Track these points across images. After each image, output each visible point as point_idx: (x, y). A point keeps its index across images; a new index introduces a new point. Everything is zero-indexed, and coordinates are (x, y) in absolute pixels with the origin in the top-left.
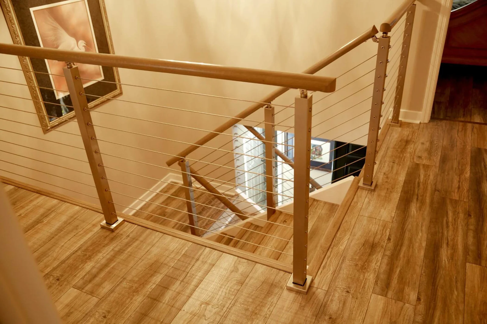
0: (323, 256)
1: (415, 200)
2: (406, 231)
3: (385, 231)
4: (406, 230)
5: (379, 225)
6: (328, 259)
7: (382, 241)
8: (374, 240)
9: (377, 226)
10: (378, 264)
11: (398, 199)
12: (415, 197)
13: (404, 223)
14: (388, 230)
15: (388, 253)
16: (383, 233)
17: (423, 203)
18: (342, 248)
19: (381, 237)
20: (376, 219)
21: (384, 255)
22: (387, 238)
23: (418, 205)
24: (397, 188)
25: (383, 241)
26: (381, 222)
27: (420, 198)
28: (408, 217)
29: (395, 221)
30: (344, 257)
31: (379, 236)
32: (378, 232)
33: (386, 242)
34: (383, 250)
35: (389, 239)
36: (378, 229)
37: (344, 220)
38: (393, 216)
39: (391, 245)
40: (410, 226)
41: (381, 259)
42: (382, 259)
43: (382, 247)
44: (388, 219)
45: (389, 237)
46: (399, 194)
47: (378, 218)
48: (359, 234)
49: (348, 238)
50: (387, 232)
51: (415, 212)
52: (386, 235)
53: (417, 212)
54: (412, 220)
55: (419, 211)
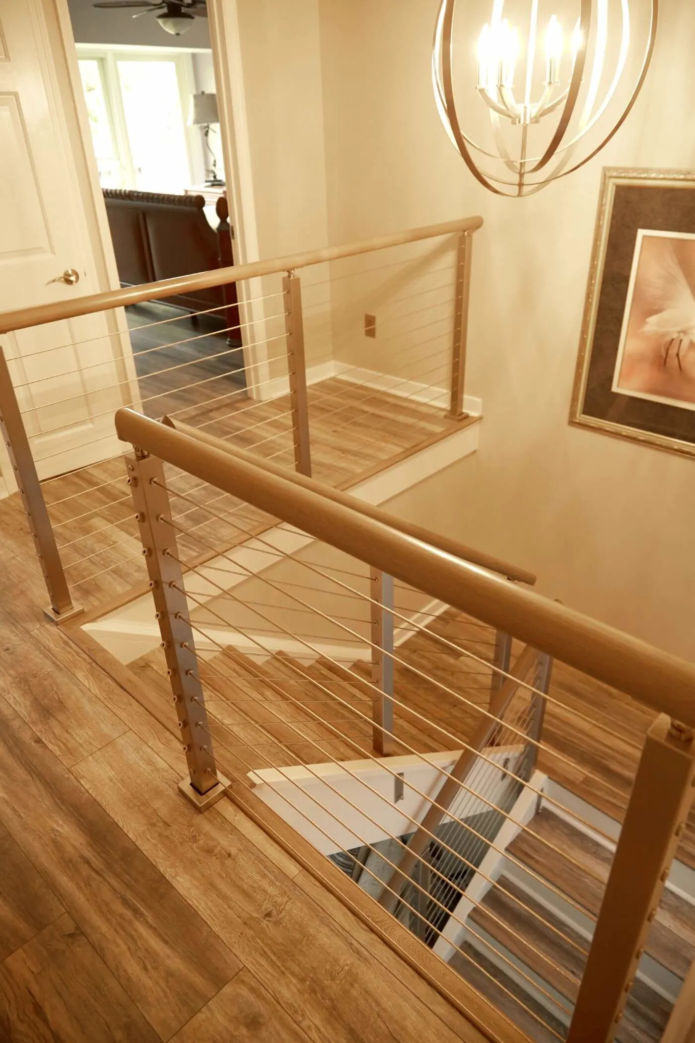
0: (84, 647)
1: (88, 853)
2: (31, 779)
3: (59, 747)
4: (32, 778)
5: (81, 745)
6: (75, 651)
7: (46, 730)
8: (57, 719)
9: (81, 742)
10: (11, 702)
11: (120, 824)
12: (97, 863)
13: (50, 787)
14: (58, 753)
15: (16, 724)
16: (59, 740)
17: (68, 864)
18: (80, 675)
19: (54, 733)
20: (99, 749)
21: (17, 715)
22: (43, 740)
23: (69, 849)
24: (156, 845)
25: (43, 730)
26: (85, 754)
27: (85, 870)
28: (56, 803)
29: (66, 776)
30: (61, 669)
31: (57, 730)
32: (67, 735)
33: (39, 734)
34: (27, 720)
35: (38, 741)
36: (74, 739)
37: (134, 702)
38: (82, 782)
39: (26, 736)
40: (34, 790)
41: (16, 709)
42: (14, 709)
43: (34, 723)
44: (81, 768)
45: (43, 743)
46: (131, 836)
47: (98, 753)
48: (88, 707)
49: (92, 690)
50: (56, 748)
51: (55, 826)
52: (51, 742)
53: (53, 829)
54: (44, 806)
55: (53, 836)
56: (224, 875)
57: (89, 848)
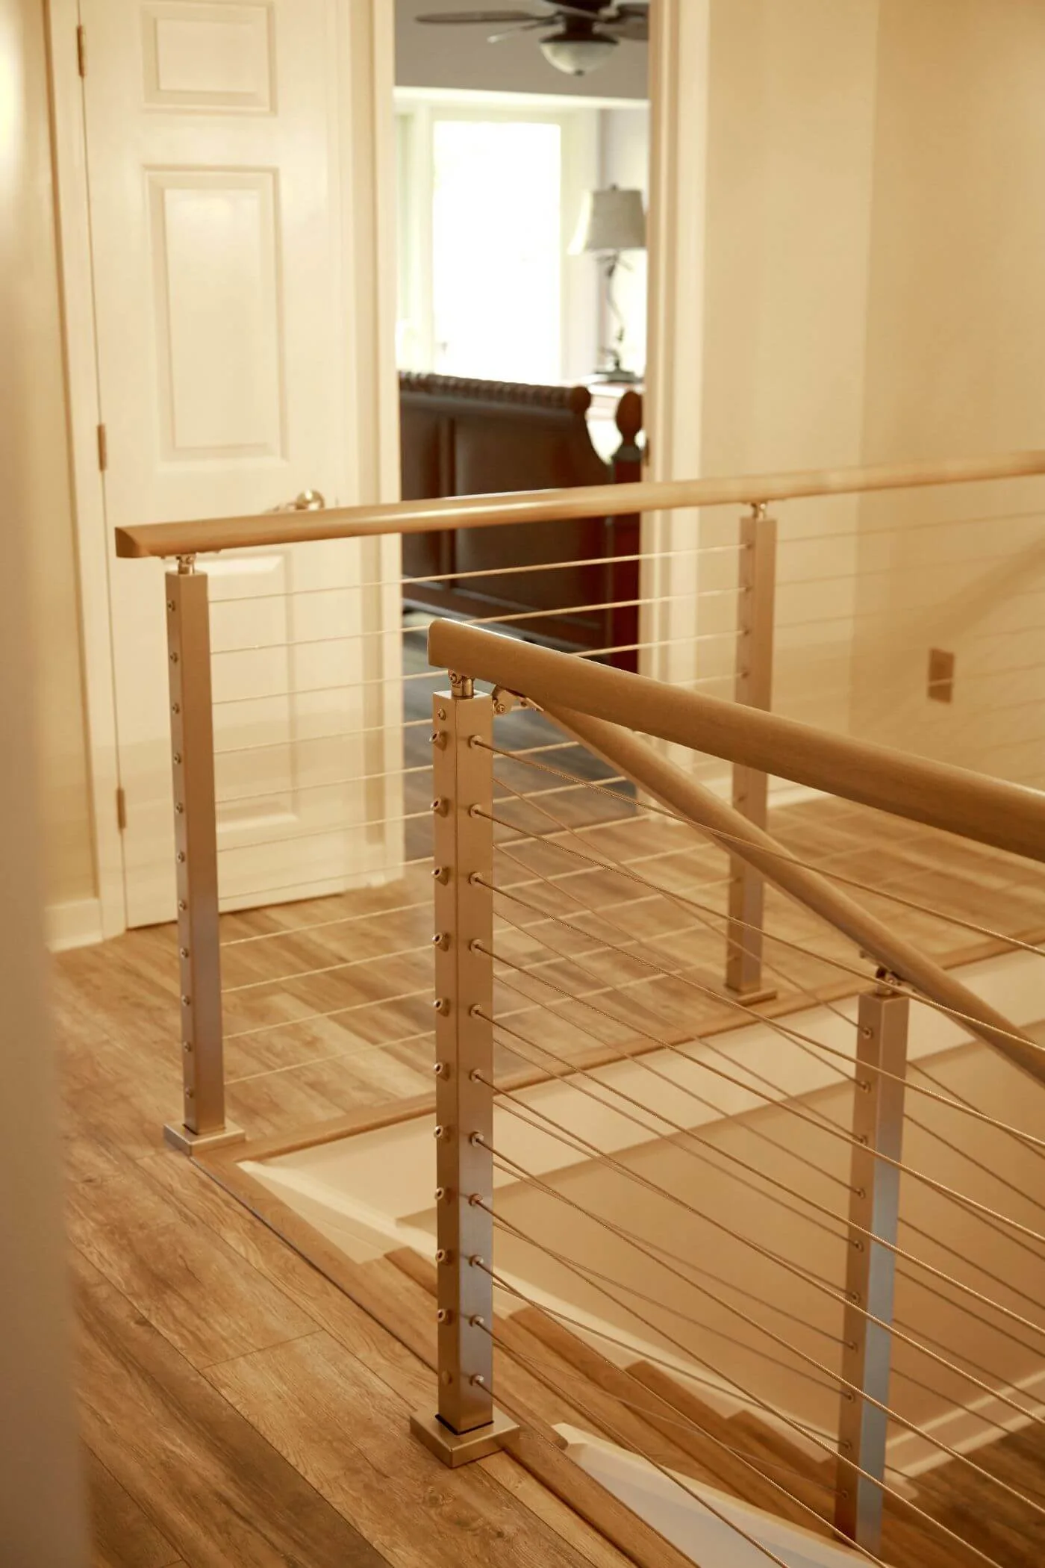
0: (241, 1195)
1: (230, 1492)
2: (125, 1372)
3: (181, 1336)
4: (129, 1371)
5: (224, 1339)
6: (223, 1201)
7: (158, 1308)
8: (180, 1296)
9: (224, 1334)
10: (95, 1259)
11: (292, 1460)
12: (242, 1505)
13: (162, 1390)
14: (179, 1344)
15: (103, 1292)
16: (183, 1326)
17: (191, 1499)
18: (231, 1238)
19: (173, 1315)
20: (259, 1350)
21: (106, 1281)
22: (153, 1322)
23: (194, 1479)
24: (357, 1500)
25: (153, 1308)
26: (231, 1352)
27: (221, 1513)
28: (171, 1413)
29: (193, 1379)
30: (194, 1223)
31: (181, 1311)
32: (197, 1322)
33: (145, 1313)
34: (124, 1288)
35: (143, 1322)
36: (211, 1328)
37: (329, 1286)
38: (223, 1392)
39: (120, 1312)
40: (130, 1389)
41: (103, 1270)
42: (99, 1271)
43: (138, 1296)
44: (222, 1372)
45: (151, 1326)
46: (310, 1478)
47: (258, 1355)
48: (242, 1286)
49: (252, 1261)
50: (176, 1337)
51: (167, 1444)
52: (165, 1325)
53: (165, 1449)
54: (149, 1414)
55: (163, 1457)
56: (487, 1560)
57: (231, 1484)
